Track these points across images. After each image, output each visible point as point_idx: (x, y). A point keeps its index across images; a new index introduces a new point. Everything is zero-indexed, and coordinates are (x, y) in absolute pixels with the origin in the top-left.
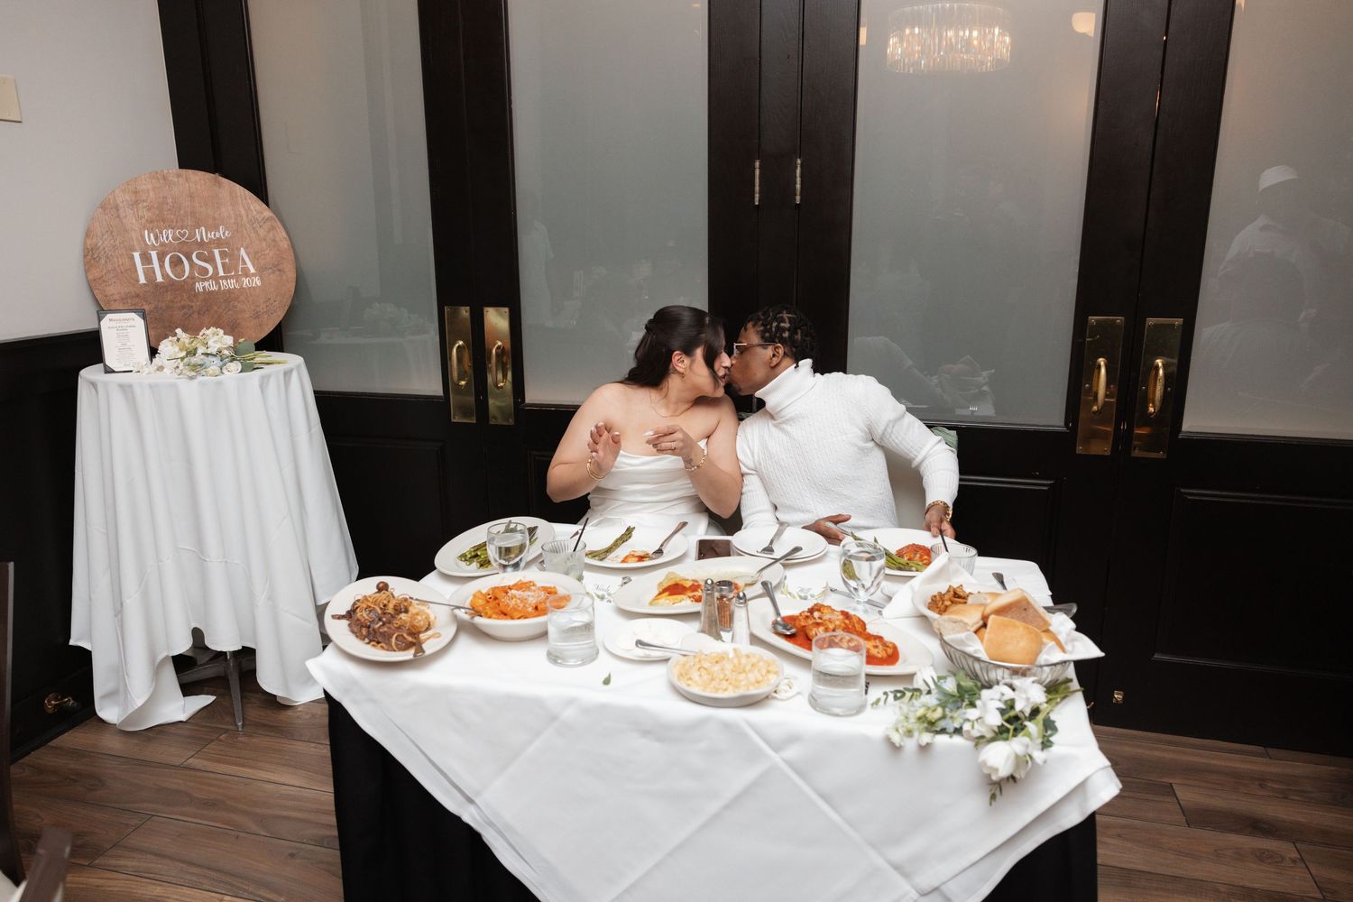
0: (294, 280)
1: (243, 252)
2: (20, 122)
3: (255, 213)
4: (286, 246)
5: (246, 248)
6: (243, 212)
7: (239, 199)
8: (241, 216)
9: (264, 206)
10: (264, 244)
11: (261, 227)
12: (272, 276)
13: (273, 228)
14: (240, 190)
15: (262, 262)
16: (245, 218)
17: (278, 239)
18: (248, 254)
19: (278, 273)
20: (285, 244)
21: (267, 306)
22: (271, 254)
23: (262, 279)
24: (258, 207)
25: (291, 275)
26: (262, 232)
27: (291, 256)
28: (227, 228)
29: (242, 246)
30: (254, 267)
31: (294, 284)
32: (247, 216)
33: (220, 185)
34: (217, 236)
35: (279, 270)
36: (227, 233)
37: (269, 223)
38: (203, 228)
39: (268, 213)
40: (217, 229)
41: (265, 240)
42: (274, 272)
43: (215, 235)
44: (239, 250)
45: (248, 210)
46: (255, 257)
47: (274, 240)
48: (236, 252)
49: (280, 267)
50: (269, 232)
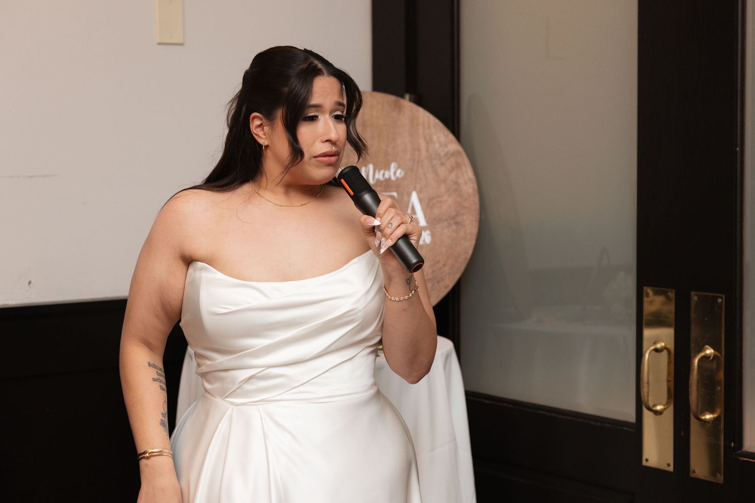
0: (474, 237)
1: (414, 198)
2: (182, 44)
3: (437, 146)
4: (470, 190)
5: (419, 193)
6: (423, 145)
7: (420, 127)
8: (419, 150)
9: (451, 137)
10: (443, 188)
11: (442, 164)
12: (446, 231)
13: (458, 166)
14: (424, 116)
15: (436, 211)
16: (424, 153)
17: (461, 181)
18: (421, 200)
19: (454, 227)
20: (469, 187)
21: (433, 272)
22: (450, 201)
23: (433, 235)
24: (443, 139)
25: (471, 227)
26: (442, 171)
27: (473, 202)
28: (399, 167)
29: (415, 189)
30: (425, 217)
31: (473, 242)
32: (427, 150)
33: (399, 108)
34: (387, 176)
35: (457, 223)
36: (399, 171)
37: (453, 160)
38: (371, 167)
39: (454, 146)
40: (387, 167)
41: (444, 181)
42: (449, 226)
43: (384, 175)
44: (409, 195)
45: (429, 141)
46: (428, 205)
47: (456, 183)
48: (406, 198)
49: (459, 219)
50: (452, 170)
